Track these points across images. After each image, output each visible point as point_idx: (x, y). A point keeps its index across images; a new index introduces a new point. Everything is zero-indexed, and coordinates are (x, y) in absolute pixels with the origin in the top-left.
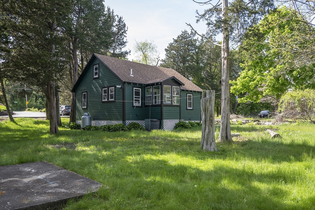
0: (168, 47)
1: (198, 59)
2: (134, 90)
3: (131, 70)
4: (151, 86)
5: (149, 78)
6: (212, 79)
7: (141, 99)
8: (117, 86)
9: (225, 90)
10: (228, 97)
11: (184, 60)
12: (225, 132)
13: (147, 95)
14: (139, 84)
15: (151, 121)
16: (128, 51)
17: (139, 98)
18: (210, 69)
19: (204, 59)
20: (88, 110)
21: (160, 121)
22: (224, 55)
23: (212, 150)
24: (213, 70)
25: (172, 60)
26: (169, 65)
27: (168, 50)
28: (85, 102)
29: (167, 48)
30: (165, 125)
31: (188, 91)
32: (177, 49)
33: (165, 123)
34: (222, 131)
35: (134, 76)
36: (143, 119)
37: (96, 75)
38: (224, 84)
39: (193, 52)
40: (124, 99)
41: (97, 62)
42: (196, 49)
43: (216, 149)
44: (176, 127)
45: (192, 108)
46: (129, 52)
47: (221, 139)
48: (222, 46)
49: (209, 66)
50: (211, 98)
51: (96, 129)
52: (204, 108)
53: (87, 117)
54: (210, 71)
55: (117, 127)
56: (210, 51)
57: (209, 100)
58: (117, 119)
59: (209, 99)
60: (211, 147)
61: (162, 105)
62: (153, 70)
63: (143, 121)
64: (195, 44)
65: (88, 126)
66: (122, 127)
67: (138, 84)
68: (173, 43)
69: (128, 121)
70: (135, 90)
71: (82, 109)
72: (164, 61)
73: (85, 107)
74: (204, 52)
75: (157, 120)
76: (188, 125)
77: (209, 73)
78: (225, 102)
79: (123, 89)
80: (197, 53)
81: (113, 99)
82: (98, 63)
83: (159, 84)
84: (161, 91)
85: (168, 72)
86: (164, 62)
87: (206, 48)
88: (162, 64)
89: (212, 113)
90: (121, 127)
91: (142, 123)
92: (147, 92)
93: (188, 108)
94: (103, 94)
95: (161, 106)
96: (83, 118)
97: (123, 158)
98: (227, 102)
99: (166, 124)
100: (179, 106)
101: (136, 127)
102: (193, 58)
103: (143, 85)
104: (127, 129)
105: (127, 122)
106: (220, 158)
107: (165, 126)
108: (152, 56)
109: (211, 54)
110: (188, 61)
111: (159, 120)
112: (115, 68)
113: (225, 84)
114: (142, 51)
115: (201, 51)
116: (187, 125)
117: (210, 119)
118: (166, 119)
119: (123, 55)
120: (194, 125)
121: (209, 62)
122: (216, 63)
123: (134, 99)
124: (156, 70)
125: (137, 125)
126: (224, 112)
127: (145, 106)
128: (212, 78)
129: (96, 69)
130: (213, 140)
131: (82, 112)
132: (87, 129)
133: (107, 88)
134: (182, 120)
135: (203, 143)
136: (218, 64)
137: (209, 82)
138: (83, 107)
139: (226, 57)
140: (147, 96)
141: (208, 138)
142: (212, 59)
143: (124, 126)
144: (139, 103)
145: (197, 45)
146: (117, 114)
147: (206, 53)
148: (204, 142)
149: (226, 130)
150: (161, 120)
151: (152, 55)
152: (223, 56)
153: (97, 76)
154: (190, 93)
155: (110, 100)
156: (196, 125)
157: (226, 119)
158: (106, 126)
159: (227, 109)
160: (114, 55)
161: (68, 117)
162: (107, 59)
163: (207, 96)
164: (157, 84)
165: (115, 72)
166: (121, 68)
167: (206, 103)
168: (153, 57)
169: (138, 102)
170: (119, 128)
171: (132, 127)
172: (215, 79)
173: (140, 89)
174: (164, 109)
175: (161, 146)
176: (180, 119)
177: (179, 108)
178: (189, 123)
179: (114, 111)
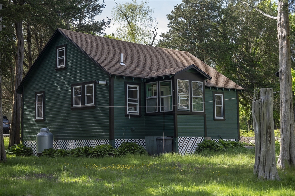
0: (172, 12)
1: (225, 31)
2: (128, 89)
3: (122, 55)
4: (155, 80)
5: (150, 68)
6: (252, 66)
7: (138, 103)
8: (101, 82)
9: (285, 88)
10: (291, 98)
11: (202, 34)
12: (287, 153)
13: (149, 96)
14: (136, 78)
15: (157, 139)
16: (106, 21)
17: (135, 101)
18: (248, 48)
19: (236, 32)
20: (47, 123)
21: (173, 140)
22: (282, 33)
23: (273, 179)
24: (252, 51)
25: (180, 34)
26: (176, 43)
27: (172, 17)
28: (40, 110)
29: (171, 14)
30: (181, 146)
31: (215, 88)
32: (189, 15)
33: (181, 142)
34: (283, 151)
35: (127, 65)
36: (142, 137)
37: (62, 63)
38: (283, 77)
39: (216, 20)
40: (111, 103)
41: (62, 42)
42: (223, 14)
43: (278, 177)
44: (199, 149)
45: (222, 118)
46: (108, 22)
47: (283, 165)
48: (278, 20)
49: (245, 43)
50: (267, 100)
51: (64, 154)
52: (258, 115)
53: (46, 135)
54: (247, 51)
55: (101, 149)
56: (247, 18)
57: (265, 103)
58: (100, 137)
59: (265, 101)
60: (271, 175)
61: (176, 112)
62: (155, 53)
63: (142, 140)
64: (220, 6)
65: (48, 150)
66: (109, 151)
67: (133, 79)
68: (181, 5)
69: (118, 141)
70: (129, 87)
71: (36, 121)
72: (167, 36)
73: (42, 118)
74: (237, 19)
75: (168, 138)
76: (219, 145)
77: (245, 56)
78: (286, 106)
79: (109, 87)
80: (224, 21)
81: (92, 104)
82: (66, 43)
83: (170, 77)
84: (174, 89)
85: (180, 57)
86: (166, 38)
87: (238, 13)
88: (162, 41)
89: (270, 123)
90: (107, 151)
91: (140, 143)
92: (149, 90)
93: (217, 118)
94: (74, 96)
95: (174, 115)
96: (39, 137)
97: (142, 191)
98: (289, 105)
99: (182, 144)
100: (204, 115)
101: (133, 150)
102: (217, 29)
103: (142, 79)
104: (117, 153)
105: (116, 142)
106: (289, 188)
107: (181, 148)
108: (144, 27)
109: (247, 23)
110: (208, 35)
111: (171, 138)
112: (95, 51)
113: (286, 78)
114: (127, 19)
115: (231, 18)
116: (217, 146)
117: (267, 131)
118: (182, 136)
119: (98, 27)
120: (229, 145)
121: (245, 36)
122: (258, 37)
123: (128, 103)
124: (159, 54)
125: (134, 147)
126: (285, 121)
127: (145, 116)
128: (251, 64)
129: (61, 54)
130: (274, 163)
131: (36, 126)
132: (47, 155)
133: (81, 86)
134: (208, 138)
135: (257, 169)
136: (260, 39)
137: (247, 71)
138: (37, 118)
139: (285, 37)
140: (149, 98)
141: (265, 160)
142: (251, 32)
143: (111, 148)
144: (136, 110)
145: (223, 7)
146: (99, 129)
147: (239, 21)
148: (260, 166)
149: (290, 151)
150: (174, 137)
151: (144, 25)
152: (279, 34)
153: (63, 66)
154: (219, 91)
155: (86, 105)
156: (231, 145)
157: (288, 133)
158: (80, 150)
159: (289, 116)
160: (82, 28)
161: (7, 136)
162: (80, 37)
163: (262, 98)
164: (167, 77)
165: (96, 60)
166: (104, 52)
167: (260, 108)
168: (144, 29)
169: (133, 108)
170: (105, 151)
171: (127, 151)
172: (256, 67)
173: (138, 87)
174: (180, 119)
175: (189, 175)
176: (205, 135)
177: (202, 117)
178: (220, 142)
179: (94, 123)
